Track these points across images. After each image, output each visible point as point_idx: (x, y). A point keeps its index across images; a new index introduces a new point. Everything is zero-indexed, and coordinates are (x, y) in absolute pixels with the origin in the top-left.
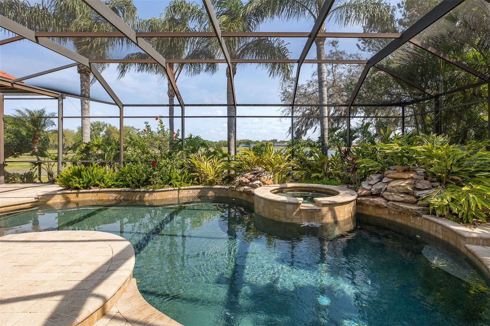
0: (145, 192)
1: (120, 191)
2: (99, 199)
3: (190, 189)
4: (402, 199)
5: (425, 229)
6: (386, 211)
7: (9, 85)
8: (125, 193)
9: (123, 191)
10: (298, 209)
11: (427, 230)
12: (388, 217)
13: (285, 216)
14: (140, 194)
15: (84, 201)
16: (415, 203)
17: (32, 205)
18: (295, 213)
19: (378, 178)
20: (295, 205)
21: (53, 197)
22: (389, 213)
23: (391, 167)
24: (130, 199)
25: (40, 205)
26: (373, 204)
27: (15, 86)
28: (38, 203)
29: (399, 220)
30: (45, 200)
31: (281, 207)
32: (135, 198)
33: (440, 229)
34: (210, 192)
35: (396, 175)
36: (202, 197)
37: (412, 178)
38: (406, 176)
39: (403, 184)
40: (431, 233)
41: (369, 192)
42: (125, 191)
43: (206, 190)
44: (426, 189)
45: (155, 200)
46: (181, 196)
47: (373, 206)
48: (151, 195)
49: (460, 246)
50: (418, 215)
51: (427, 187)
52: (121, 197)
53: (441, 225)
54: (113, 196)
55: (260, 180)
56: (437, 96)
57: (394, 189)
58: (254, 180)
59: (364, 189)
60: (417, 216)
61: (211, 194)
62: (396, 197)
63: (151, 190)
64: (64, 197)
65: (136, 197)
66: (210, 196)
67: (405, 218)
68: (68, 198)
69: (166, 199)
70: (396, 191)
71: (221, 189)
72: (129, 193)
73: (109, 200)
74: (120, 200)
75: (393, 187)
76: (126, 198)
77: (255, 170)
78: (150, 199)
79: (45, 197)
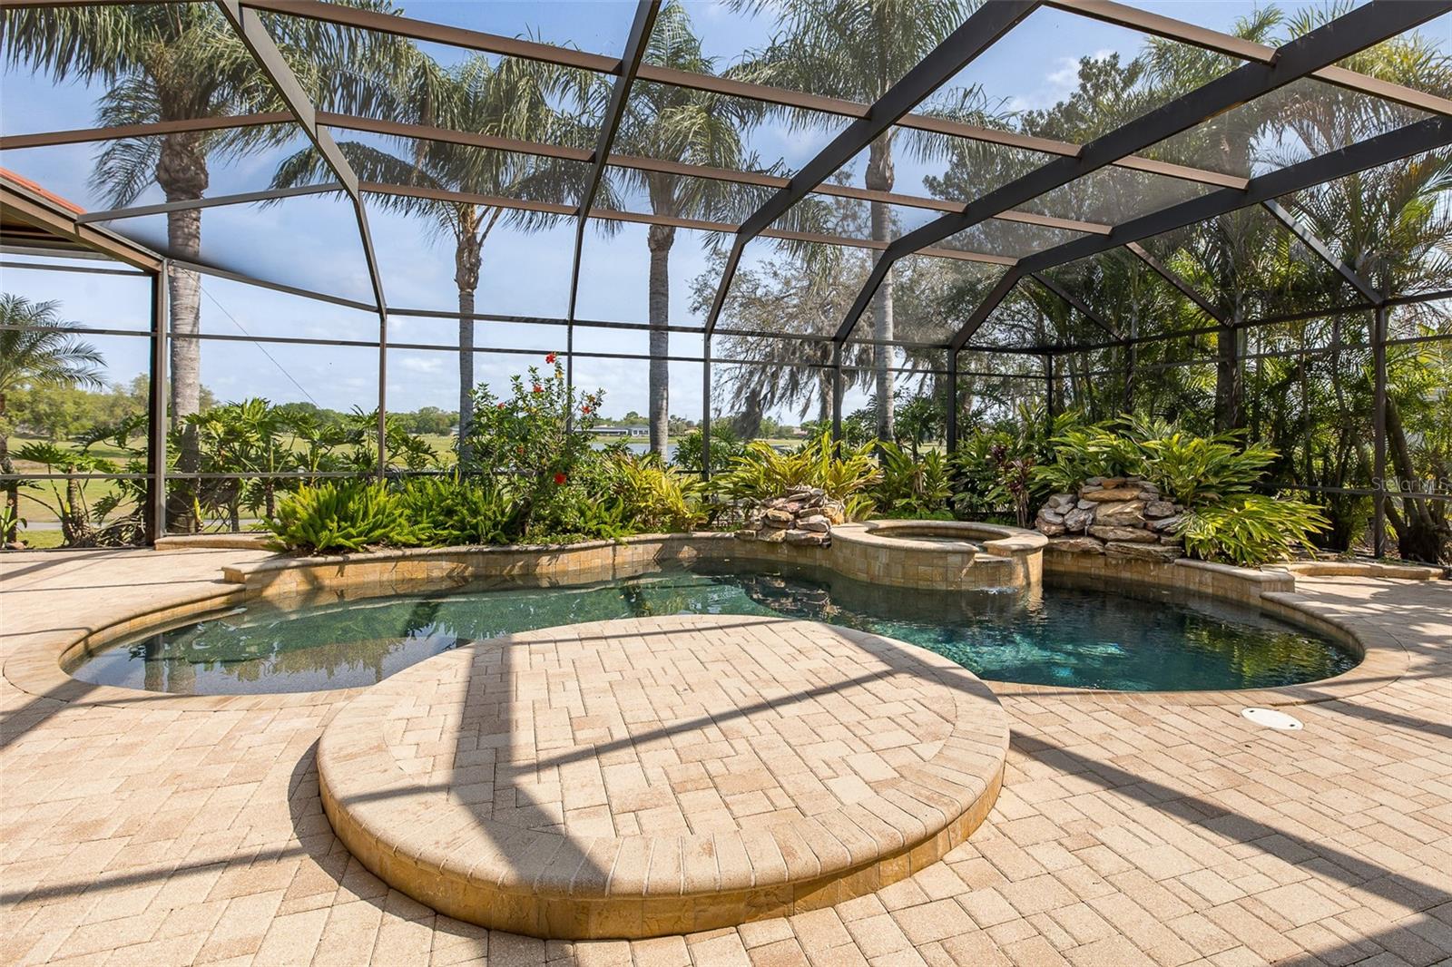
0: (539, 553)
1: (465, 554)
2: (400, 577)
3: (640, 542)
4: (1132, 536)
5: (1180, 583)
6: (1101, 561)
7: (70, 228)
8: (481, 557)
9: (476, 553)
10: (972, 562)
11: (1184, 585)
12: (1103, 572)
13: (946, 580)
14: (526, 557)
15: (358, 586)
16: (1157, 542)
17: (228, 602)
18: (965, 571)
19: (1068, 503)
20: (966, 556)
21: (279, 574)
22: (1106, 565)
23: (1089, 480)
24: (494, 572)
25: (249, 600)
26: (1076, 550)
27: (84, 234)
28: (243, 595)
29: (1126, 575)
30: (259, 586)
31: (935, 561)
32: (511, 570)
33: (1208, 577)
34: (686, 548)
35: (1106, 495)
36: (666, 561)
37: (1138, 498)
38: (1128, 495)
39: (1128, 510)
40: (1191, 587)
41: (1063, 528)
42: (481, 553)
43: (675, 544)
44: (1167, 517)
45: (565, 573)
46: (619, 560)
47: (1073, 553)
48: (554, 561)
49: (1248, 598)
50: (1167, 561)
51: (1168, 513)
52: (466, 568)
53: (1213, 571)
54: (441, 569)
55: (823, 513)
56: (1129, 342)
57: (1112, 519)
58: (807, 515)
59: (1049, 523)
60: (1165, 562)
61: (687, 552)
62: (1120, 533)
63: (555, 547)
64: (305, 575)
65: (514, 566)
66: (684, 559)
67: (1140, 569)
68: (316, 578)
69: (589, 570)
70: (1116, 523)
71: (713, 539)
72: (491, 556)
73: (430, 580)
74: (465, 579)
75: (1109, 516)
76: (483, 572)
77: (797, 493)
78: (552, 569)
79: (260, 576)
